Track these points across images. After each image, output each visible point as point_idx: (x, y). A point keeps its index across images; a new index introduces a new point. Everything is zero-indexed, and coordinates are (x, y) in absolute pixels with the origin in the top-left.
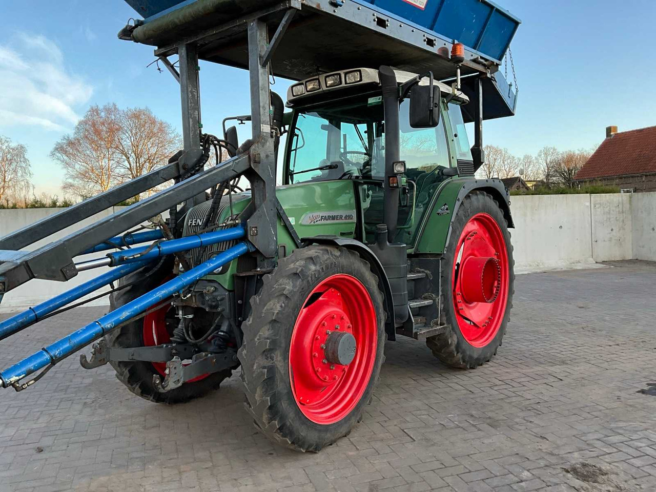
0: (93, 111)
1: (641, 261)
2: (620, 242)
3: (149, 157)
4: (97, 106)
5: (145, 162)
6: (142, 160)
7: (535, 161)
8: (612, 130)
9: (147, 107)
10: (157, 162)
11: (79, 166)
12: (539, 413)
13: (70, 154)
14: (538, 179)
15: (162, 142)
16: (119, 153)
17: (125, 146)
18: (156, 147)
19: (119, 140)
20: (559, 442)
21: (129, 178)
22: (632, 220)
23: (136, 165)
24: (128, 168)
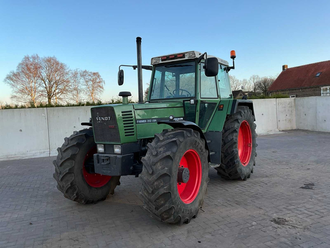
0: (26, 58)
1: (300, 130)
2: (290, 121)
3: (56, 81)
4: (28, 56)
5: (54, 84)
6: (52, 83)
7: (248, 82)
8: (285, 67)
9: (54, 56)
10: (60, 84)
11: (20, 87)
12: (257, 198)
13: (15, 80)
14: (250, 91)
15: (62, 74)
16: (40, 79)
17: (43, 76)
18: (59, 76)
19: (40, 73)
20: (267, 210)
21: (46, 92)
22: (295, 111)
23: (49, 86)
24: (45, 87)
